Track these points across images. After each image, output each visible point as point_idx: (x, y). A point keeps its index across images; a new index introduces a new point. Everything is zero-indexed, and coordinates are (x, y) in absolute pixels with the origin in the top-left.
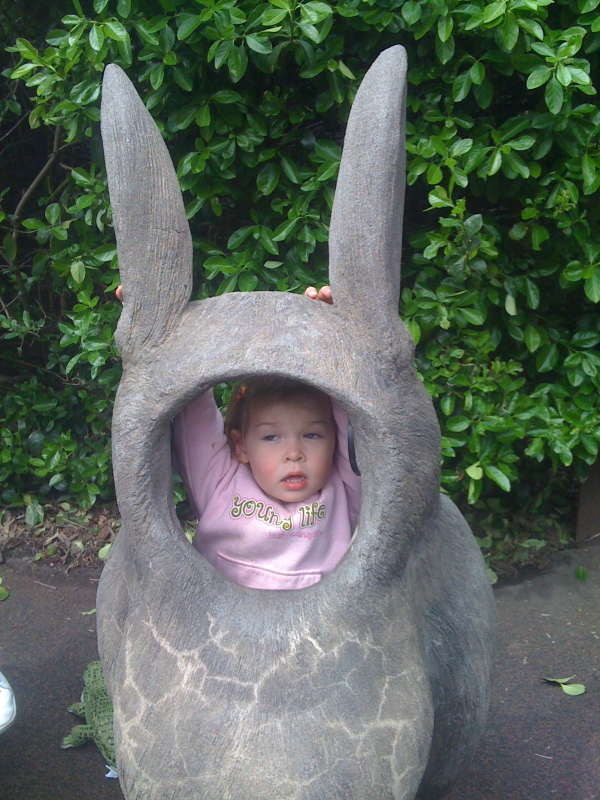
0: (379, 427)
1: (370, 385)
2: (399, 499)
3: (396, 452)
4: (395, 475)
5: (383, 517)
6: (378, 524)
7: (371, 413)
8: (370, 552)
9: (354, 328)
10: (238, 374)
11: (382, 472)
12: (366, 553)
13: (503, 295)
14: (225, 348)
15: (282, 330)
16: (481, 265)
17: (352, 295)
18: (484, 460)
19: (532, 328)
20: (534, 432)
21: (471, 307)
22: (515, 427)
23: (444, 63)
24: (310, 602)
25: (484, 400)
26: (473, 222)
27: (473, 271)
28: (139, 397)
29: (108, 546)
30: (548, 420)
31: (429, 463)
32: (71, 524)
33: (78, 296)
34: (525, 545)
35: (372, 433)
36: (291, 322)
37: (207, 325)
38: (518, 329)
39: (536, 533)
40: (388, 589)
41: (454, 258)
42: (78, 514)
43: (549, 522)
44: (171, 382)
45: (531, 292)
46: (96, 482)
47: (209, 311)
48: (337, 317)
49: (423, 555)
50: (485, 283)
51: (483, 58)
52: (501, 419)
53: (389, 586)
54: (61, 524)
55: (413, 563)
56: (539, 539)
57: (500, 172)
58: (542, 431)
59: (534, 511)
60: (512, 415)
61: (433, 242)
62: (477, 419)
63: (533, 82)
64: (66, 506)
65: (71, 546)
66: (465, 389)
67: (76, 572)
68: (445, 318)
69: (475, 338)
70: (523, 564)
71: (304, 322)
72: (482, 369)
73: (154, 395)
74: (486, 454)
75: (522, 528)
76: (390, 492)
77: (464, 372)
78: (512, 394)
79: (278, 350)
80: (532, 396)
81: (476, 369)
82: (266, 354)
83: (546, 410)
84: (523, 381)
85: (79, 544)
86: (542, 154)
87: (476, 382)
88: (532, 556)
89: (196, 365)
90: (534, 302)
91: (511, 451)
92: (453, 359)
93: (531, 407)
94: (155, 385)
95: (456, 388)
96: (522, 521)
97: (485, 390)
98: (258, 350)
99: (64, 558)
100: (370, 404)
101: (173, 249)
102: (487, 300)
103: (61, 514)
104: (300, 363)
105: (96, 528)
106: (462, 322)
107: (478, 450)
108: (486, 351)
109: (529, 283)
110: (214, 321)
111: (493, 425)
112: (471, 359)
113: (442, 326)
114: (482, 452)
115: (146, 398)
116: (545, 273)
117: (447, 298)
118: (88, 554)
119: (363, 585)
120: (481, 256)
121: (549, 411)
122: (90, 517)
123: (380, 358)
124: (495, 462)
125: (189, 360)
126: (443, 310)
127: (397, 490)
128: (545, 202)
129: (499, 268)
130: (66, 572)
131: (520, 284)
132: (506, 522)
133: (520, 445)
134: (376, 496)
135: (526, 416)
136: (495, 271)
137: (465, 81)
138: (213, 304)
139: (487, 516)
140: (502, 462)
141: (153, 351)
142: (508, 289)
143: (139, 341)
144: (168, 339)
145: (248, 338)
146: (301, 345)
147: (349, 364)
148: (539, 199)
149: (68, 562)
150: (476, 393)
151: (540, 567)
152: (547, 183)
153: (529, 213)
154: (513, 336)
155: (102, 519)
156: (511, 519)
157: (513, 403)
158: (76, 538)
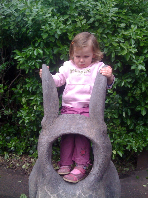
0: (100, 147)
1: (98, 137)
2: (103, 163)
3: (103, 152)
4: (103, 157)
5: (99, 166)
6: (98, 168)
7: (98, 143)
8: (96, 174)
9: (95, 124)
10: (69, 133)
11: (100, 156)
12: (95, 174)
13: (122, 112)
14: (66, 127)
15: (79, 124)
16: (118, 105)
17: (95, 117)
18: (117, 149)
19: (128, 119)
20: (128, 144)
21: (115, 114)
22: (124, 142)
23: (112, 61)
24: (81, 184)
25: (117, 135)
26: (117, 96)
27: (116, 106)
28: (47, 137)
29: (25, 165)
30: (132, 141)
31: (110, 155)
32: (15, 159)
33: (23, 106)
34: (124, 169)
35: (98, 148)
36: (81, 122)
37: (62, 121)
38: (125, 119)
39: (127, 166)
40: (99, 182)
41: (112, 104)
42: (17, 157)
43: (130, 164)
44: (54, 134)
45: (129, 112)
46: (22, 149)
47: (62, 118)
48: (91, 121)
49: (106, 174)
50: (119, 108)
51: (121, 61)
52: (121, 140)
53: (100, 181)
54: (13, 159)
55: (104, 176)
56: (128, 168)
57: (124, 86)
58: (130, 143)
59: (127, 161)
60: (123, 139)
61: (107, 99)
62: (115, 139)
63: (132, 68)
64: (14, 155)
65: (16, 165)
66: (113, 132)
67: (17, 171)
68: (109, 116)
69: (116, 121)
70: (124, 174)
71: (84, 122)
72: (117, 128)
73: (50, 137)
74: (117, 148)
75: (124, 165)
76: (101, 161)
77: (113, 128)
78: (123, 134)
79: (78, 128)
80: (128, 135)
81: (115, 128)
82: (75, 129)
83: (131, 139)
84: (126, 131)
85: (18, 164)
86: (133, 82)
87: (116, 131)
88: (126, 172)
89: (60, 131)
90: (129, 114)
91: (123, 147)
92: (110, 125)
93: (128, 138)
94: (50, 135)
95: (111, 132)
96: (124, 163)
97: (118, 133)
98: (74, 128)
99: (14, 168)
100: (98, 141)
101: (55, 105)
102: (119, 112)
103: (13, 157)
104: (83, 132)
105: (21, 160)
106: (113, 117)
107: (115, 147)
108: (118, 124)
109: (128, 109)
110: (64, 121)
111: (119, 141)
112: (114, 125)
113: (108, 118)
114: (116, 147)
115: (49, 138)
116: (132, 107)
117: (110, 111)
118: (20, 167)
119: (94, 181)
120: (118, 103)
121: (132, 139)
122: (20, 157)
123: (100, 131)
124: (119, 150)
125: (58, 130)
126: (109, 114)
127: (103, 161)
128: (133, 92)
129: (122, 106)
130: (14, 171)
131: (126, 109)
132: (120, 163)
133: (125, 146)
134: (98, 162)
135: (127, 140)
136: (121, 106)
137: (117, 65)
138: (63, 116)
139: (115, 161)
140: (120, 150)
141: (50, 127)
142: (124, 110)
143: (47, 124)
144: (53, 124)
145: (71, 125)
146: (83, 128)
147: (94, 132)
148: (132, 92)
149: (15, 169)
150: (115, 134)
151: (128, 175)
152: (134, 88)
153: (129, 95)
154: (124, 121)
155: (23, 158)
156: (121, 163)
157: (124, 136)
158: (17, 163)
